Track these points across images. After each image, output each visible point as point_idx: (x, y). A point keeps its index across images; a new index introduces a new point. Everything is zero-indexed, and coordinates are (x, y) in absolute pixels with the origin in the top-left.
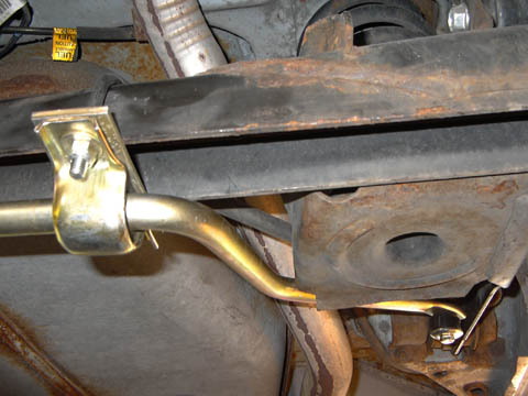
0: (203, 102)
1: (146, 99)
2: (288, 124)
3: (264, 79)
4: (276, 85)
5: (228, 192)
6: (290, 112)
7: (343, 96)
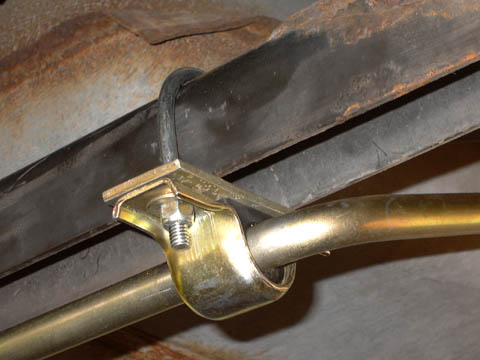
0: (288, 90)
1: (223, 107)
2: (394, 91)
3: (349, 30)
4: (367, 33)
5: (379, 166)
6: (391, 72)
7: (449, 25)
